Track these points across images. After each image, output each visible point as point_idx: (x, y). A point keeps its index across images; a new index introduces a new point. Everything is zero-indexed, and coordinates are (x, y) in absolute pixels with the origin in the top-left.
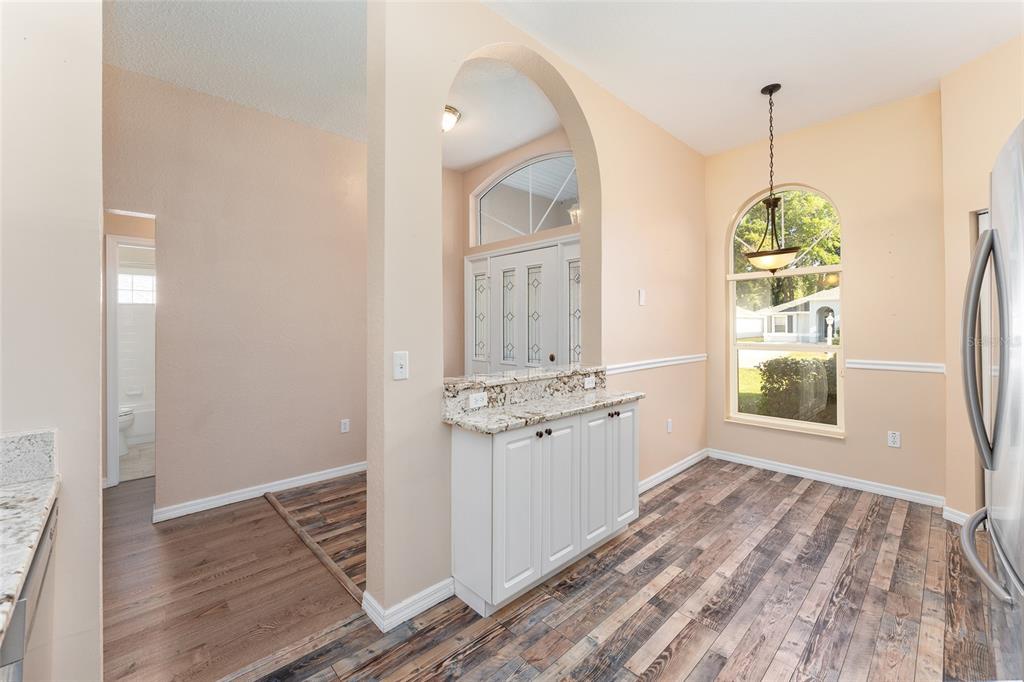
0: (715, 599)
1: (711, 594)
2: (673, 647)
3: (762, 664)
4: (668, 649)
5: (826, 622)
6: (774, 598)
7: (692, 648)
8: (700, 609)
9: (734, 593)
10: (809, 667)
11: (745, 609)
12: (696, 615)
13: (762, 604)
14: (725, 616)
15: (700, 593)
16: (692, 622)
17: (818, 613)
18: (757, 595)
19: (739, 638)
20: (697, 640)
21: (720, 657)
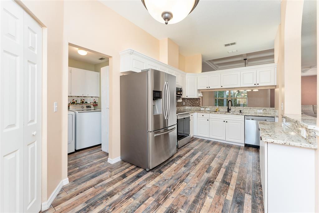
0: (211, 186)
1: (212, 188)
2: (218, 173)
3: (198, 172)
4: (219, 172)
5: (180, 183)
6: (193, 189)
7: (214, 173)
8: (214, 183)
9: (205, 190)
10: (189, 172)
11: (202, 184)
12: (215, 181)
13: (197, 186)
14: (207, 182)
15: (216, 188)
16: (216, 179)
17: (181, 185)
18: (198, 190)
19: (203, 176)
20: (213, 175)
21: (207, 172)
